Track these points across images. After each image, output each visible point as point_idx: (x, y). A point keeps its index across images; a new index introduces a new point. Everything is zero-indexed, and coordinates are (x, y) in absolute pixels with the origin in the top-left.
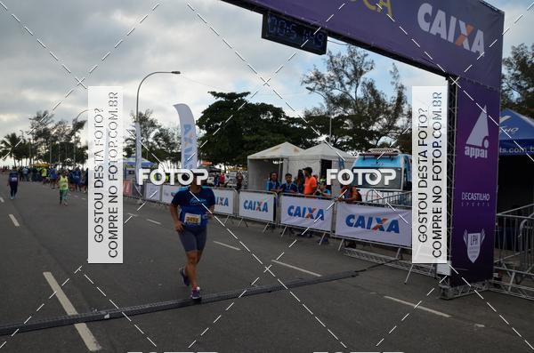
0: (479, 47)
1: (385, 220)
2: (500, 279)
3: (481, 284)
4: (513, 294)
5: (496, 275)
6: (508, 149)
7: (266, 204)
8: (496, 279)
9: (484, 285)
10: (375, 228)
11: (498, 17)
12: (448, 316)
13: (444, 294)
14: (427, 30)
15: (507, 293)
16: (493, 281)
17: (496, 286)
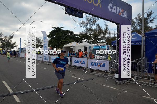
0: (125, 16)
1: (101, 63)
6: (134, 43)
10: (99, 66)
11: (130, 7)
12: (117, 89)
13: (117, 84)
14: (111, 11)
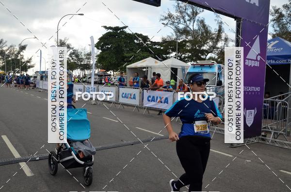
0: (256, 1)
2: (265, 136)
3: (254, 138)
4: (271, 144)
5: (263, 134)
6: (276, 61)
7: (134, 94)
8: (263, 136)
9: (256, 139)
15: (268, 143)
16: (261, 137)
17: (263, 140)
